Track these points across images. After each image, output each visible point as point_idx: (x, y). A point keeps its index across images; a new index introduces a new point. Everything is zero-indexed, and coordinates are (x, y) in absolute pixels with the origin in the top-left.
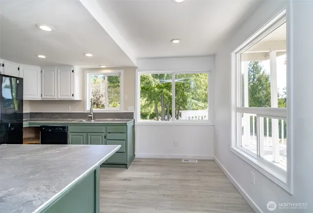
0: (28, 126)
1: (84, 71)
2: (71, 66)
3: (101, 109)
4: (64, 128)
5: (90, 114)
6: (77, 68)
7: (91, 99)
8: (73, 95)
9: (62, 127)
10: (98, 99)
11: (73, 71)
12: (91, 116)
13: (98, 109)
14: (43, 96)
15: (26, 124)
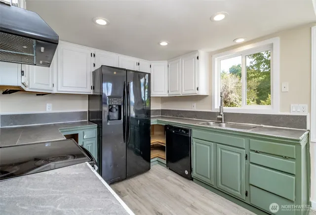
0: (156, 123)
1: (211, 55)
2: (196, 51)
3: (230, 108)
4: (187, 131)
5: (220, 115)
6: (202, 54)
7: (221, 93)
8: (198, 89)
9: (185, 130)
10: (227, 96)
11: (198, 58)
12: (220, 117)
13: (228, 108)
14: (170, 92)
15: (153, 122)
